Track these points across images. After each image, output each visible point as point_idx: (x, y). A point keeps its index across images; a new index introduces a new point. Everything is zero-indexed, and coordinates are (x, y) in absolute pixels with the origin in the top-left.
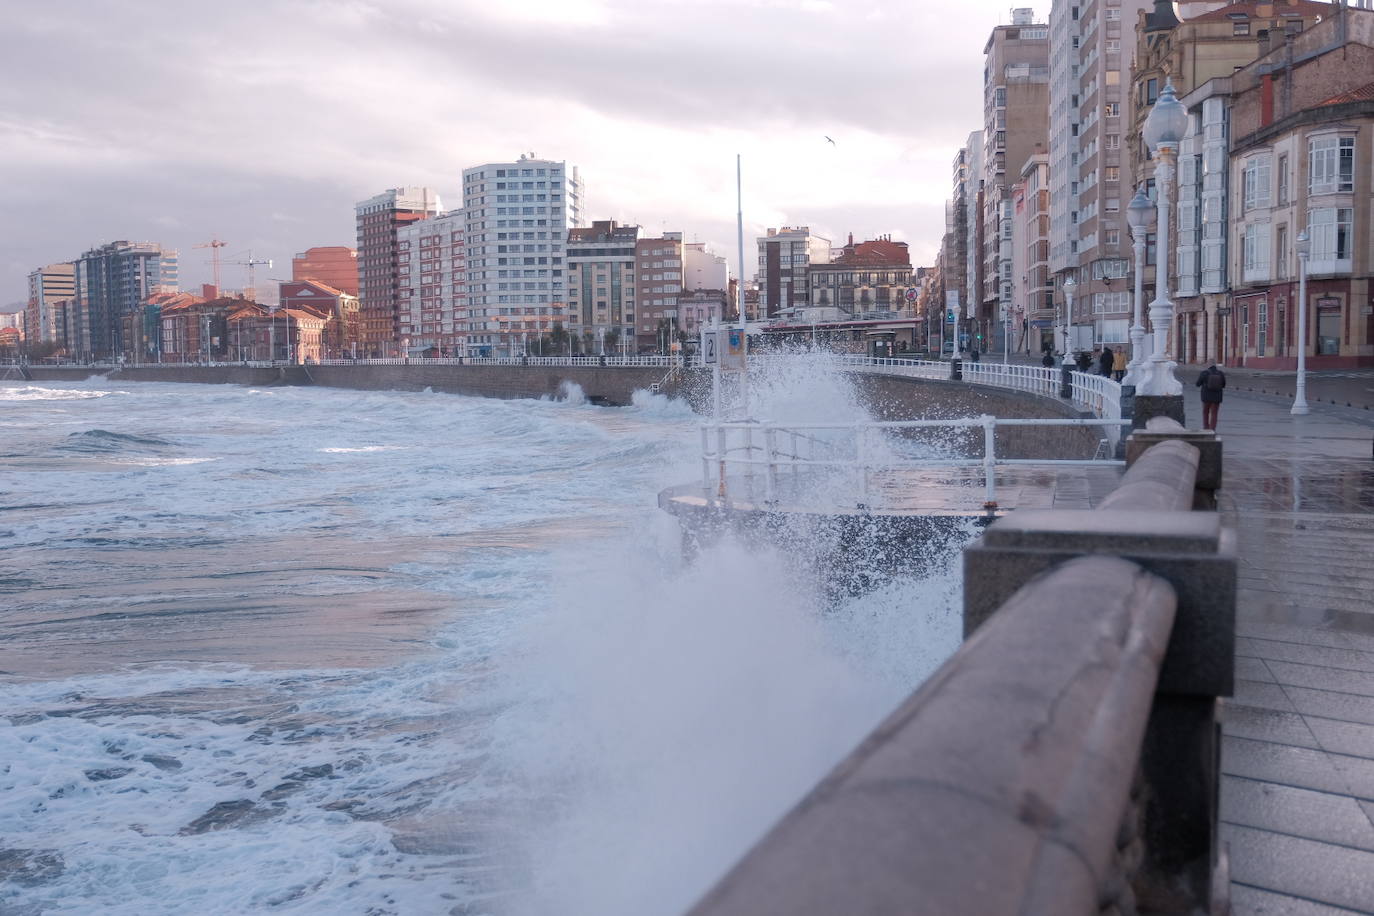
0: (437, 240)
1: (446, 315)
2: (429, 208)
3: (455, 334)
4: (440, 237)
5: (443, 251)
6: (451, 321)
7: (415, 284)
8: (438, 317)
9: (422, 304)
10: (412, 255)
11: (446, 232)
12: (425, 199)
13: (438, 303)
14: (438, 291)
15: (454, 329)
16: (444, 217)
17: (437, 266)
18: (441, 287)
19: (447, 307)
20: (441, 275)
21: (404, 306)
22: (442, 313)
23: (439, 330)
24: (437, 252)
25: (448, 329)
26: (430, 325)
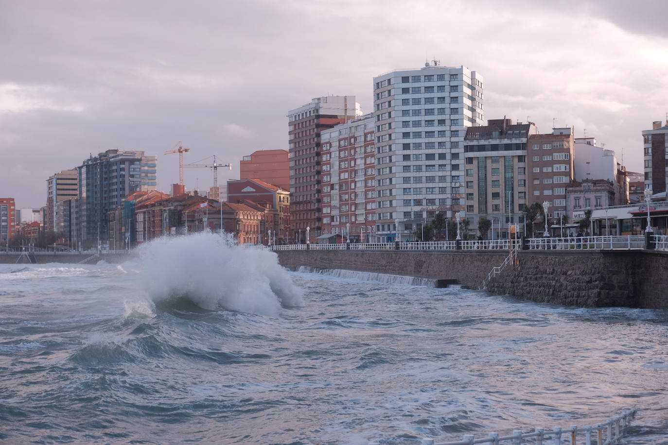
0: (352, 140)
1: (360, 207)
2: (349, 114)
3: (367, 223)
4: (355, 139)
5: (358, 150)
6: (363, 212)
7: (335, 180)
8: (353, 209)
9: (340, 197)
10: (333, 155)
11: (360, 133)
12: (346, 105)
13: (353, 196)
14: (353, 187)
15: (366, 219)
16: (360, 120)
17: (353, 164)
18: (355, 182)
19: (361, 200)
20: (356, 171)
21: (325, 199)
22: (356, 205)
23: (353, 220)
24: (352, 152)
25: (361, 219)
26: (347, 216)
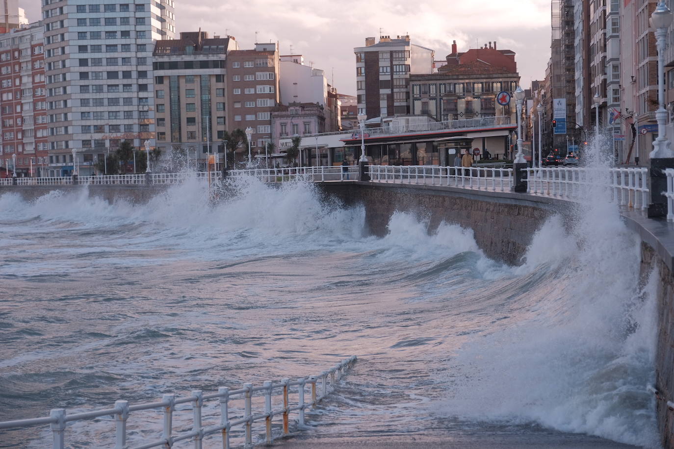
0: (16, 54)
1: (28, 134)
2: (11, 21)
3: (37, 153)
4: (20, 52)
5: (24, 65)
6: (33, 140)
8: (20, 136)
9: (3, 122)
11: (25, 45)
12: (6, 11)
13: (19, 121)
14: (18, 109)
15: (36, 149)
16: (25, 29)
17: (17, 82)
18: (22, 105)
19: (29, 126)
20: (22, 92)
22: (23, 132)
23: (20, 150)
24: (17, 68)
25: (30, 149)
26: (12, 145)
